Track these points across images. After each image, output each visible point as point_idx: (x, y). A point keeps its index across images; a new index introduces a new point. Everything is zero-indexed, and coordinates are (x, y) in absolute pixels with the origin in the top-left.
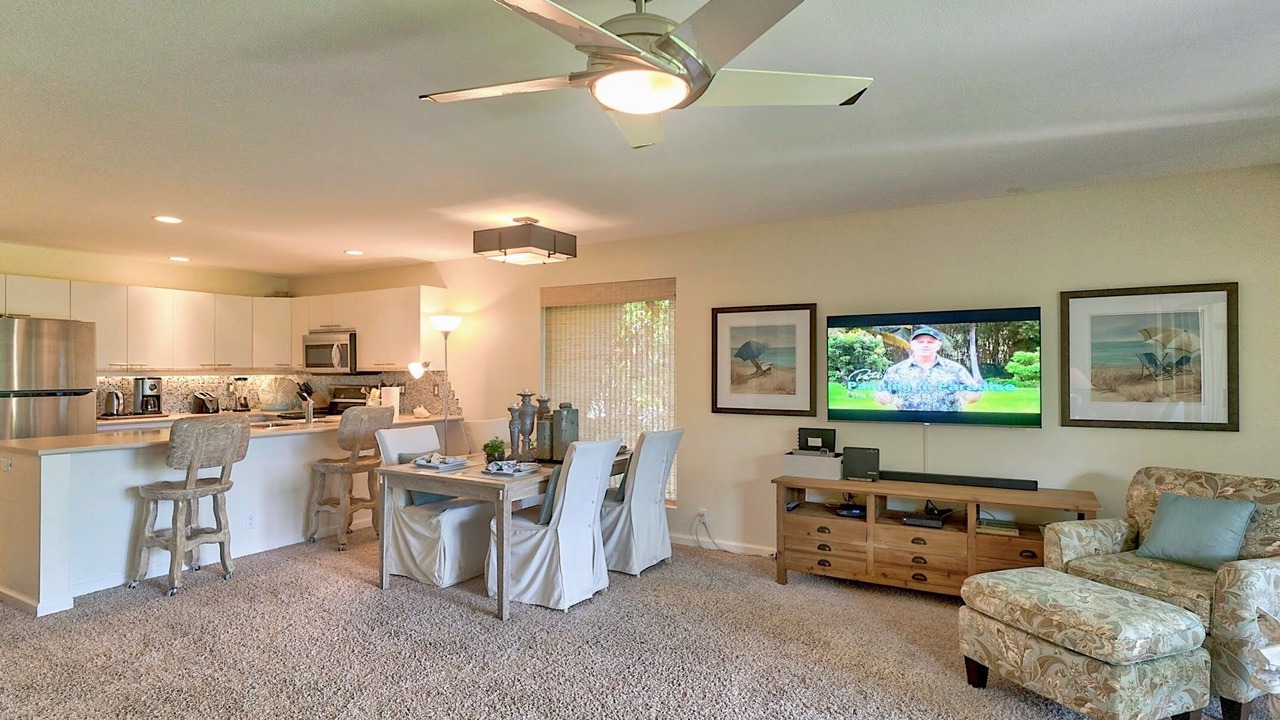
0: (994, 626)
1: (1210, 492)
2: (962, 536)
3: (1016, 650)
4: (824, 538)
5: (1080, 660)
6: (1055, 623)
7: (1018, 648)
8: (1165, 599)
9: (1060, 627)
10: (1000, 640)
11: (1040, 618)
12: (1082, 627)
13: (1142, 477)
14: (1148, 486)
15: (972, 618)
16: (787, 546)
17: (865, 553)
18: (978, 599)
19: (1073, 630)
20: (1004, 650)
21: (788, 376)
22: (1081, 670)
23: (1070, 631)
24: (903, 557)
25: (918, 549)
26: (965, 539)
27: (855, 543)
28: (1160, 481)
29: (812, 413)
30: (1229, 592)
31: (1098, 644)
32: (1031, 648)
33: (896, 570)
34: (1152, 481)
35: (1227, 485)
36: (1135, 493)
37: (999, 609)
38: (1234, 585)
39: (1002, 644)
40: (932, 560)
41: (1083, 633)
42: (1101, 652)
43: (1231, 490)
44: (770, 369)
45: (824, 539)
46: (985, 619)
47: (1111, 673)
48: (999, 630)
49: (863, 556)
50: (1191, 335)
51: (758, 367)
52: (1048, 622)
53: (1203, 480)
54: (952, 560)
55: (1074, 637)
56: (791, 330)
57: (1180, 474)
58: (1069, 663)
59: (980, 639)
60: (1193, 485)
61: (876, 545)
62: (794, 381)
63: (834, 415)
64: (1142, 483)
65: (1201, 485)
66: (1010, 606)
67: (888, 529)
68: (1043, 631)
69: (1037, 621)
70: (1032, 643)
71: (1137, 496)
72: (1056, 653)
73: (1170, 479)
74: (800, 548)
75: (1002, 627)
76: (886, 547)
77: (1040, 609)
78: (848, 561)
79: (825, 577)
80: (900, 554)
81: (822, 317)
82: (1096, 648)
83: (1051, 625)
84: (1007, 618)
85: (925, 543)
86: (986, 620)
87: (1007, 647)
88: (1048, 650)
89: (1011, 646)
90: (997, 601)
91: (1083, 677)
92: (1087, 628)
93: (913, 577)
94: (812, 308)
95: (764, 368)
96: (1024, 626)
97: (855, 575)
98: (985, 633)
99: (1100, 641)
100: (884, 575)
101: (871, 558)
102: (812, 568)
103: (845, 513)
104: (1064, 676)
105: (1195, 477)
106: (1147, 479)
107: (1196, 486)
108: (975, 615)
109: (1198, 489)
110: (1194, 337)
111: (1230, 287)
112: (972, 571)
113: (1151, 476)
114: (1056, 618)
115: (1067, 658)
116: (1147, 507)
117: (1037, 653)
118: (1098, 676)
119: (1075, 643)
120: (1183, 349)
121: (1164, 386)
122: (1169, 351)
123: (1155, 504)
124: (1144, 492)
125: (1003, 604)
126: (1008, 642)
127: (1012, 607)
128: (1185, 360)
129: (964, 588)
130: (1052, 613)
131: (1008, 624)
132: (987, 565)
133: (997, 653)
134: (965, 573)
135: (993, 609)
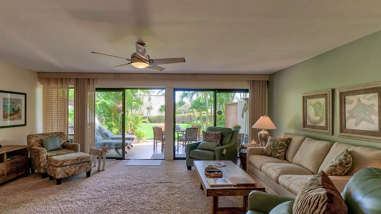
0: (68, 167)
1: (48, 137)
5: (86, 163)
9: (84, 159)
11: (80, 159)
13: (31, 137)
15: (62, 168)
18: (64, 163)
23: (85, 159)
28: (37, 137)
34: (35, 137)
36: (32, 141)
43: (51, 136)
48: (70, 167)
52: (81, 159)
53: (45, 135)
54: (1, 172)
57: (40, 135)
64: (33, 138)
65: (45, 136)
68: (81, 161)
69: (79, 160)
70: (78, 165)
71: (33, 141)
73: (38, 136)
82: (89, 159)
83: (82, 159)
84: (73, 163)
86: (66, 167)
88: (81, 165)
90: (69, 161)
91: (87, 165)
96: (78, 162)
104: (84, 167)
105: (43, 134)
106: (33, 137)
107: (44, 136)
108: (62, 167)
109: (45, 137)
110: (20, 105)
111: (25, 94)
112: (5, 174)
113: (34, 136)
114: (82, 158)
115: (84, 164)
116: (37, 143)
117: (79, 166)
118: (90, 164)
119: (86, 160)
120: (18, 107)
121: (15, 116)
122: (16, 108)
123: (39, 142)
124: (35, 140)
125: (71, 161)
126: (72, 168)
127: (73, 160)
128: (19, 110)
129: (59, 163)
130: (81, 157)
131: (73, 164)
132: (9, 170)
133: (69, 172)
134: (4, 175)
135: (69, 163)
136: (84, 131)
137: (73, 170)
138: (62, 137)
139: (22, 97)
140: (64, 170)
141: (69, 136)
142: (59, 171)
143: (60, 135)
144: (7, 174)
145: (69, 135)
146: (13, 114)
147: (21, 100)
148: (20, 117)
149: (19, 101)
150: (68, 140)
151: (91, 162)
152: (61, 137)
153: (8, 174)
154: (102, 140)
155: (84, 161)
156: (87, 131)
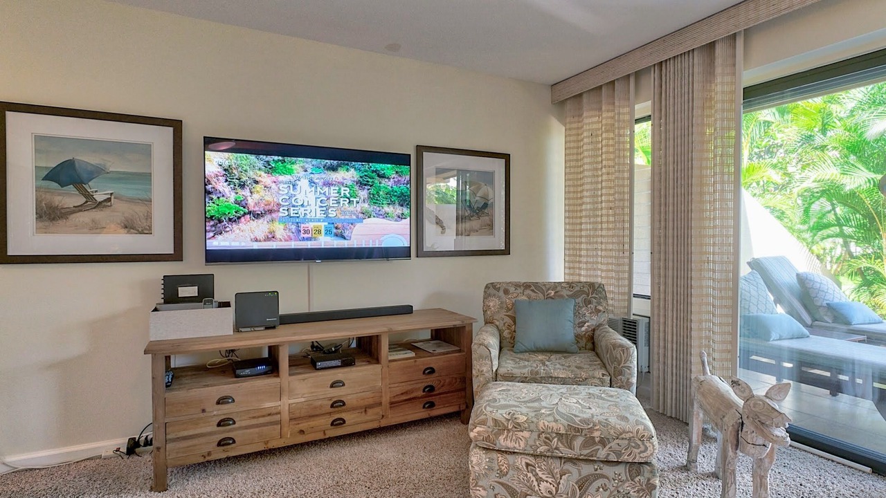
0: (521, 462)
1: (541, 295)
2: (377, 368)
3: (550, 480)
4: (226, 410)
5: (620, 469)
6: (597, 440)
7: (553, 477)
8: (580, 383)
9: (603, 442)
10: (530, 475)
12: (623, 436)
13: (492, 291)
14: (499, 298)
15: (491, 460)
16: (168, 437)
17: (279, 413)
18: (501, 438)
19: (616, 441)
20: (535, 483)
21: (140, 210)
22: (624, 478)
23: (613, 444)
24: (321, 406)
25: (337, 393)
26: (380, 370)
27: (268, 405)
28: (506, 292)
29: (177, 256)
30: (625, 367)
31: (642, 448)
32: (570, 472)
33: (313, 423)
34: (501, 293)
35: (549, 289)
36: (491, 304)
37: (531, 442)
38: (628, 360)
39: (533, 478)
40: (350, 400)
41: (626, 442)
42: (645, 454)
43: (553, 293)
44: (109, 200)
45: (225, 412)
46: (507, 456)
47: (651, 472)
48: (527, 465)
49: (277, 418)
50: (489, 188)
51: (89, 196)
52: (590, 442)
53: (533, 288)
54: (368, 394)
55: (618, 448)
56: (145, 151)
57: (517, 285)
58: (611, 475)
59: (503, 480)
60: (528, 292)
61: (291, 401)
62: (148, 217)
63: (214, 257)
64: (494, 295)
65: (533, 291)
66: (544, 435)
67: (304, 380)
68: (585, 452)
69: (578, 442)
70: (568, 466)
71: (494, 306)
72: (596, 470)
73: (512, 289)
74: (191, 432)
75: (531, 460)
76: (303, 400)
77: (577, 430)
78: (257, 430)
79: (228, 458)
80: (319, 403)
81: (193, 137)
82: (641, 452)
83: (594, 443)
84: (542, 449)
85: (344, 385)
86: (510, 458)
87: (539, 480)
88: (587, 469)
89: (544, 477)
90: (526, 434)
91: (627, 485)
92: (628, 436)
93: (332, 424)
94: (176, 125)
95: (99, 197)
96: (567, 452)
97: (266, 443)
98: (511, 472)
99: (643, 444)
100: (302, 432)
101: (286, 416)
102: (209, 454)
103: (247, 371)
104: (605, 490)
105: (527, 286)
106: (495, 292)
107: (531, 293)
108: (494, 455)
109: (533, 294)
110: (490, 190)
111: (506, 157)
112: (386, 400)
113: (498, 290)
114: (596, 434)
115: (609, 471)
116: (503, 313)
117: (575, 476)
118: (641, 479)
119: (619, 454)
120: (485, 198)
121: (475, 223)
122: (477, 198)
123: (508, 310)
124: (498, 302)
125: (535, 435)
126: (540, 474)
127: (546, 435)
128: (485, 206)
129: (478, 429)
130: (591, 430)
131: (541, 456)
132: (398, 390)
133: (524, 489)
134: (380, 404)
135: (522, 444)
136: (689, 287)
137: (543, 485)
138: (590, 302)
139: (497, 166)
140: (502, 474)
141: (635, 300)
142: (477, 468)
143: (583, 292)
144: (391, 403)
145: (635, 296)
146: (469, 218)
147: (492, 174)
148: (490, 226)
149: (488, 177)
150: (632, 317)
151: (652, 472)
152: (587, 302)
153: (393, 404)
154: (801, 337)
155: (602, 453)
156: (701, 287)
